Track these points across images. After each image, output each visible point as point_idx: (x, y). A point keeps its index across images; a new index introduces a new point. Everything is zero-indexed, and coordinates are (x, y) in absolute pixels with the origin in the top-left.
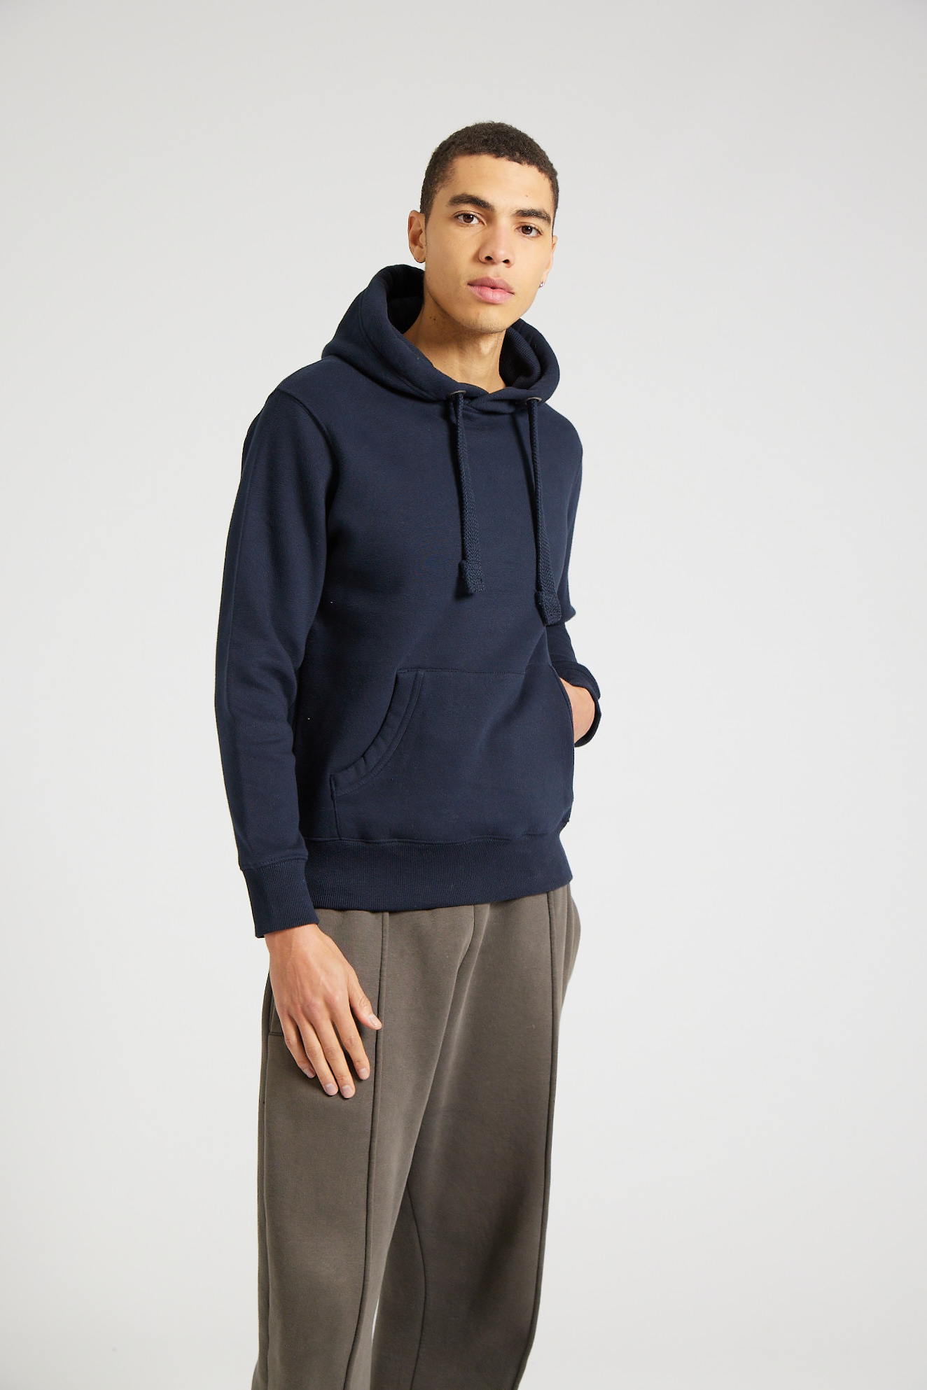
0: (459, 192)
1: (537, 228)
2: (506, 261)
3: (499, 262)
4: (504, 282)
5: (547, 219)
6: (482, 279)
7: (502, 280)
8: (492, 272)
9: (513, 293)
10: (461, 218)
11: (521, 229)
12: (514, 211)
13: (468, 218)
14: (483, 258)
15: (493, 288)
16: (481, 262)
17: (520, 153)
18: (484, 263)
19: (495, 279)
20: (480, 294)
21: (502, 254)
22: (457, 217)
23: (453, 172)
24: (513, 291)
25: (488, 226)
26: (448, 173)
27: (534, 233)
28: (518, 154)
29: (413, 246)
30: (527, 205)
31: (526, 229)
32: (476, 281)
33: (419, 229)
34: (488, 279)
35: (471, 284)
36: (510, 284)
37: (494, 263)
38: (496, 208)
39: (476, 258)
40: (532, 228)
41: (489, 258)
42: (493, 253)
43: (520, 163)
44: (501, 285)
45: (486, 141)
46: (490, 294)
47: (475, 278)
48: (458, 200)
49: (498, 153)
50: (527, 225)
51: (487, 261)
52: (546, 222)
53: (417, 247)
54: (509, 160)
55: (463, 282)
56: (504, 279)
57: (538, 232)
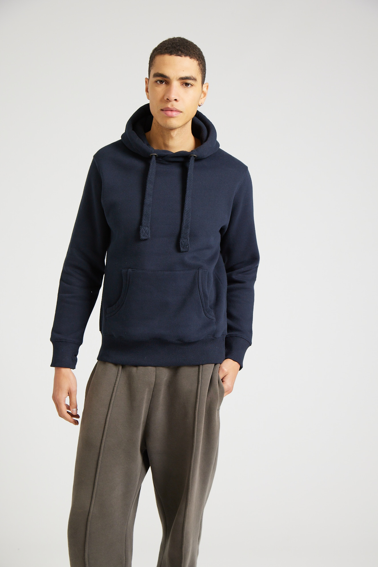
0: (156, 72)
2: (176, 100)
3: (172, 100)
4: (175, 108)
5: (195, 79)
6: (166, 108)
7: (174, 108)
8: (169, 105)
9: (181, 112)
10: (158, 82)
11: (184, 84)
12: (178, 78)
13: (161, 82)
14: (165, 98)
15: (172, 111)
17: (181, 52)
19: (171, 107)
20: (166, 114)
21: (173, 96)
22: (156, 82)
25: (168, 85)
27: (190, 85)
30: (184, 75)
31: (187, 84)
34: (168, 108)
35: (162, 110)
37: (170, 101)
38: (170, 78)
39: (163, 99)
40: (189, 84)
41: (168, 99)
43: (181, 56)
44: (175, 109)
46: (170, 113)
47: (163, 108)
48: (157, 75)
49: (171, 53)
50: (186, 82)
51: (166, 101)
52: (194, 81)
54: (176, 56)
55: (159, 109)
56: (176, 108)
57: (191, 85)
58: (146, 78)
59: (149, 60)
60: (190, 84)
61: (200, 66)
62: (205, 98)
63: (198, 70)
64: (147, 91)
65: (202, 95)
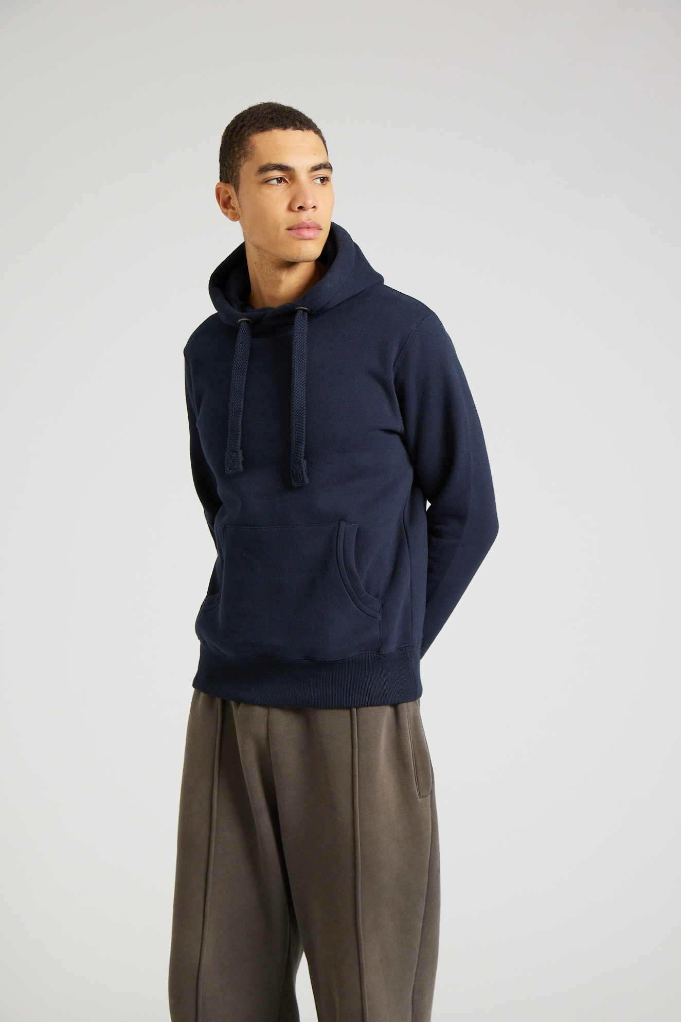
1: (327, 177)
3: (309, 209)
6: (297, 224)
7: (312, 222)
8: (304, 217)
12: (308, 168)
15: (308, 228)
18: (298, 212)
19: (308, 222)
20: (299, 234)
21: (310, 203)
22: (265, 182)
23: (253, 147)
24: (321, 228)
25: (292, 184)
26: (249, 149)
29: (225, 210)
31: (322, 180)
32: (293, 226)
33: (227, 196)
34: (303, 223)
35: (289, 229)
36: (319, 223)
37: (305, 210)
38: (296, 169)
39: (290, 208)
41: (300, 208)
42: (305, 203)
43: (302, 130)
44: (313, 225)
45: (272, 118)
46: (306, 233)
47: (292, 225)
48: (264, 169)
49: (285, 127)
50: (321, 176)
51: (299, 210)
53: (230, 210)
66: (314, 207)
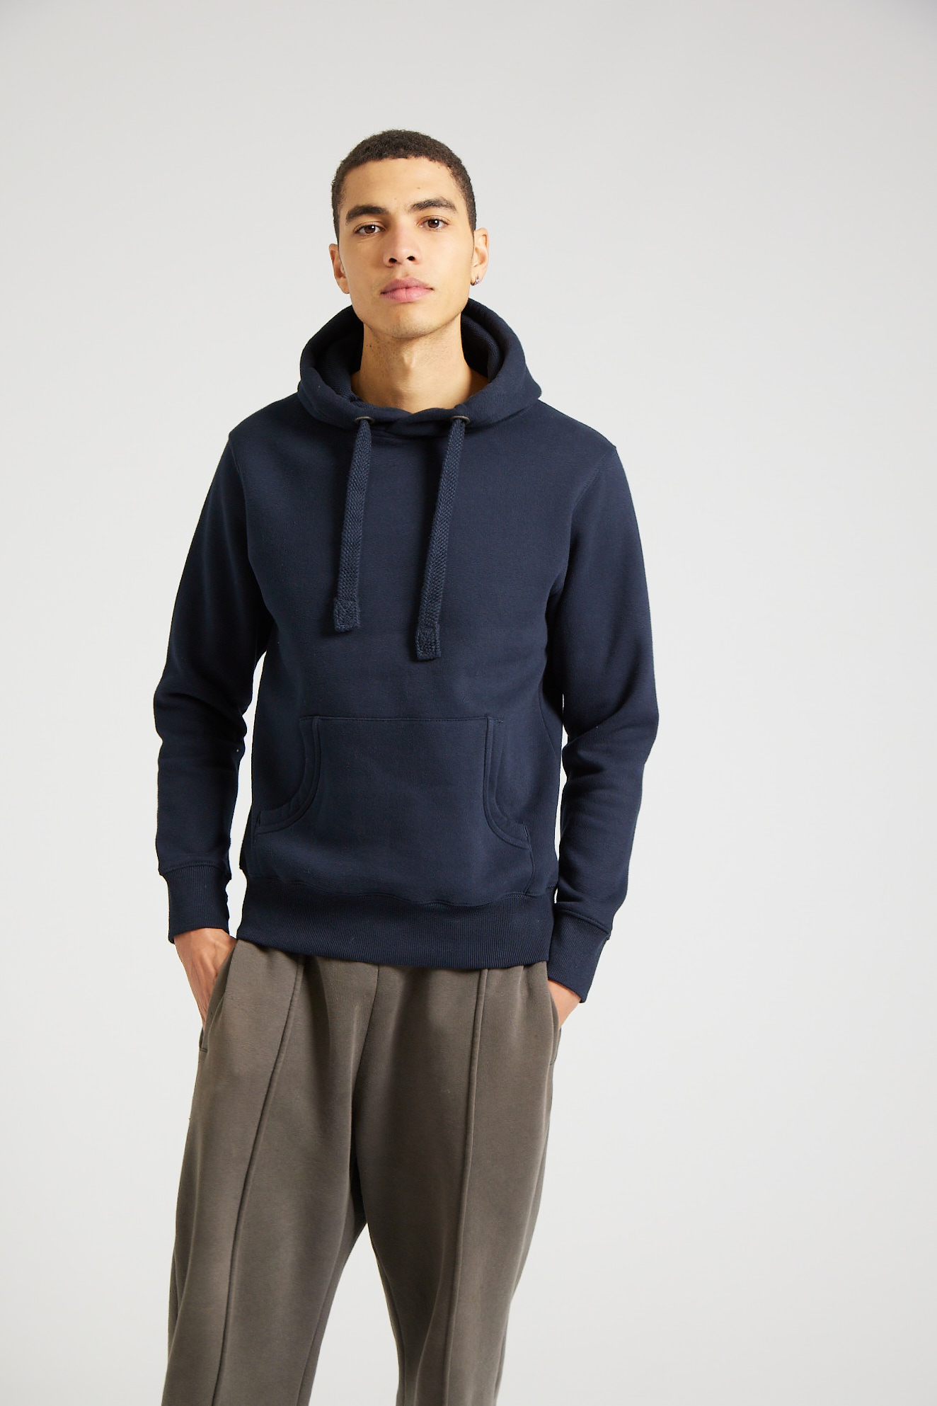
0: (352, 206)
1: (443, 219)
3: (404, 261)
4: (416, 281)
5: (450, 206)
6: (392, 284)
7: (412, 279)
8: (399, 274)
9: (432, 289)
10: (363, 231)
11: (426, 224)
12: (409, 206)
13: (370, 229)
14: (386, 261)
15: (407, 288)
16: (388, 267)
17: (405, 149)
18: (391, 267)
19: (403, 279)
20: (395, 298)
21: (403, 252)
22: (357, 232)
23: (346, 190)
24: (431, 286)
25: (388, 230)
26: (342, 192)
27: (441, 224)
28: (402, 150)
30: (422, 197)
31: (432, 223)
32: (387, 287)
34: (397, 281)
35: (384, 293)
36: (423, 280)
37: (400, 264)
38: (391, 211)
39: (379, 264)
40: (438, 220)
41: (392, 260)
42: (395, 253)
44: (414, 283)
46: (402, 294)
47: (385, 285)
48: (354, 214)
50: (429, 218)
51: (389, 264)
52: (449, 210)
54: (393, 158)
55: (376, 293)
56: (415, 277)
57: (445, 223)
58: (332, 245)
59: (330, 194)
60: (442, 221)
61: (457, 179)
62: (483, 265)
63: (454, 187)
64: (339, 274)
65: (476, 258)
66: (411, 258)
